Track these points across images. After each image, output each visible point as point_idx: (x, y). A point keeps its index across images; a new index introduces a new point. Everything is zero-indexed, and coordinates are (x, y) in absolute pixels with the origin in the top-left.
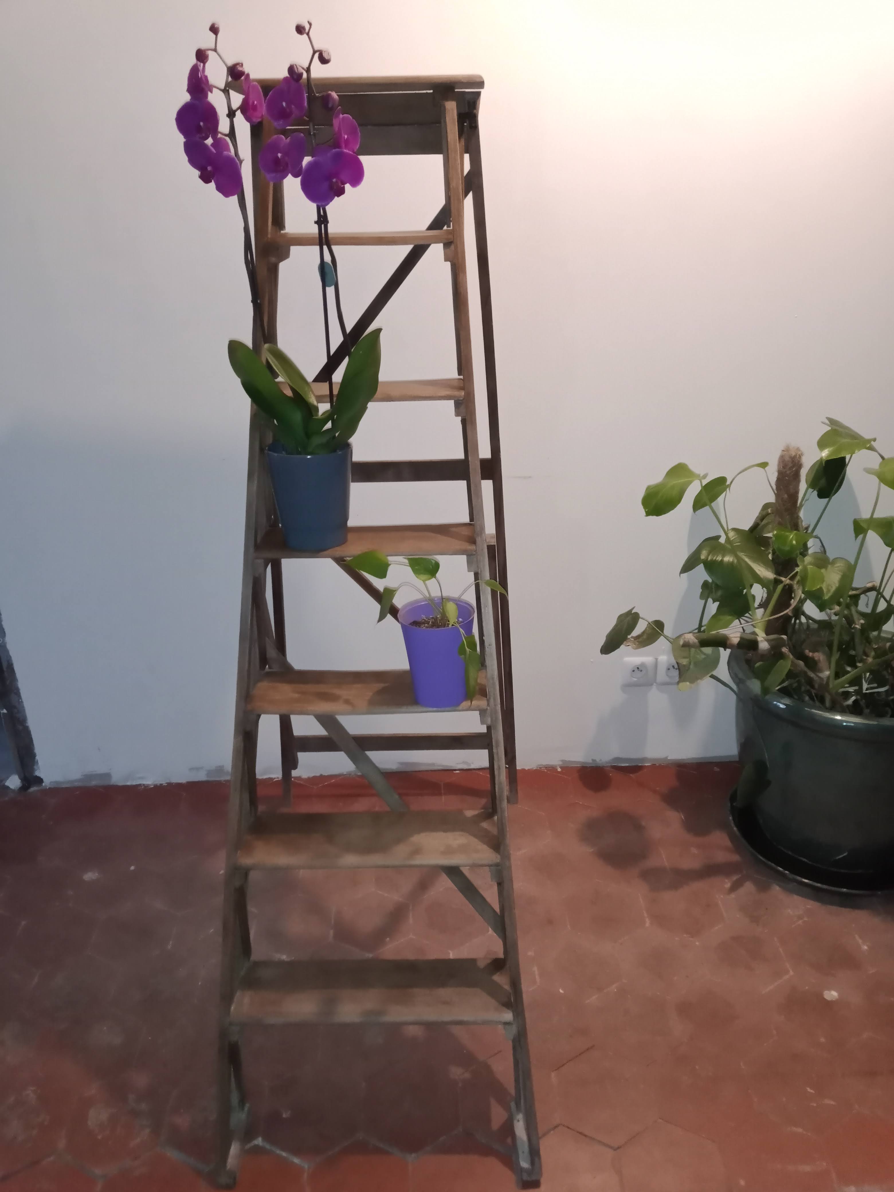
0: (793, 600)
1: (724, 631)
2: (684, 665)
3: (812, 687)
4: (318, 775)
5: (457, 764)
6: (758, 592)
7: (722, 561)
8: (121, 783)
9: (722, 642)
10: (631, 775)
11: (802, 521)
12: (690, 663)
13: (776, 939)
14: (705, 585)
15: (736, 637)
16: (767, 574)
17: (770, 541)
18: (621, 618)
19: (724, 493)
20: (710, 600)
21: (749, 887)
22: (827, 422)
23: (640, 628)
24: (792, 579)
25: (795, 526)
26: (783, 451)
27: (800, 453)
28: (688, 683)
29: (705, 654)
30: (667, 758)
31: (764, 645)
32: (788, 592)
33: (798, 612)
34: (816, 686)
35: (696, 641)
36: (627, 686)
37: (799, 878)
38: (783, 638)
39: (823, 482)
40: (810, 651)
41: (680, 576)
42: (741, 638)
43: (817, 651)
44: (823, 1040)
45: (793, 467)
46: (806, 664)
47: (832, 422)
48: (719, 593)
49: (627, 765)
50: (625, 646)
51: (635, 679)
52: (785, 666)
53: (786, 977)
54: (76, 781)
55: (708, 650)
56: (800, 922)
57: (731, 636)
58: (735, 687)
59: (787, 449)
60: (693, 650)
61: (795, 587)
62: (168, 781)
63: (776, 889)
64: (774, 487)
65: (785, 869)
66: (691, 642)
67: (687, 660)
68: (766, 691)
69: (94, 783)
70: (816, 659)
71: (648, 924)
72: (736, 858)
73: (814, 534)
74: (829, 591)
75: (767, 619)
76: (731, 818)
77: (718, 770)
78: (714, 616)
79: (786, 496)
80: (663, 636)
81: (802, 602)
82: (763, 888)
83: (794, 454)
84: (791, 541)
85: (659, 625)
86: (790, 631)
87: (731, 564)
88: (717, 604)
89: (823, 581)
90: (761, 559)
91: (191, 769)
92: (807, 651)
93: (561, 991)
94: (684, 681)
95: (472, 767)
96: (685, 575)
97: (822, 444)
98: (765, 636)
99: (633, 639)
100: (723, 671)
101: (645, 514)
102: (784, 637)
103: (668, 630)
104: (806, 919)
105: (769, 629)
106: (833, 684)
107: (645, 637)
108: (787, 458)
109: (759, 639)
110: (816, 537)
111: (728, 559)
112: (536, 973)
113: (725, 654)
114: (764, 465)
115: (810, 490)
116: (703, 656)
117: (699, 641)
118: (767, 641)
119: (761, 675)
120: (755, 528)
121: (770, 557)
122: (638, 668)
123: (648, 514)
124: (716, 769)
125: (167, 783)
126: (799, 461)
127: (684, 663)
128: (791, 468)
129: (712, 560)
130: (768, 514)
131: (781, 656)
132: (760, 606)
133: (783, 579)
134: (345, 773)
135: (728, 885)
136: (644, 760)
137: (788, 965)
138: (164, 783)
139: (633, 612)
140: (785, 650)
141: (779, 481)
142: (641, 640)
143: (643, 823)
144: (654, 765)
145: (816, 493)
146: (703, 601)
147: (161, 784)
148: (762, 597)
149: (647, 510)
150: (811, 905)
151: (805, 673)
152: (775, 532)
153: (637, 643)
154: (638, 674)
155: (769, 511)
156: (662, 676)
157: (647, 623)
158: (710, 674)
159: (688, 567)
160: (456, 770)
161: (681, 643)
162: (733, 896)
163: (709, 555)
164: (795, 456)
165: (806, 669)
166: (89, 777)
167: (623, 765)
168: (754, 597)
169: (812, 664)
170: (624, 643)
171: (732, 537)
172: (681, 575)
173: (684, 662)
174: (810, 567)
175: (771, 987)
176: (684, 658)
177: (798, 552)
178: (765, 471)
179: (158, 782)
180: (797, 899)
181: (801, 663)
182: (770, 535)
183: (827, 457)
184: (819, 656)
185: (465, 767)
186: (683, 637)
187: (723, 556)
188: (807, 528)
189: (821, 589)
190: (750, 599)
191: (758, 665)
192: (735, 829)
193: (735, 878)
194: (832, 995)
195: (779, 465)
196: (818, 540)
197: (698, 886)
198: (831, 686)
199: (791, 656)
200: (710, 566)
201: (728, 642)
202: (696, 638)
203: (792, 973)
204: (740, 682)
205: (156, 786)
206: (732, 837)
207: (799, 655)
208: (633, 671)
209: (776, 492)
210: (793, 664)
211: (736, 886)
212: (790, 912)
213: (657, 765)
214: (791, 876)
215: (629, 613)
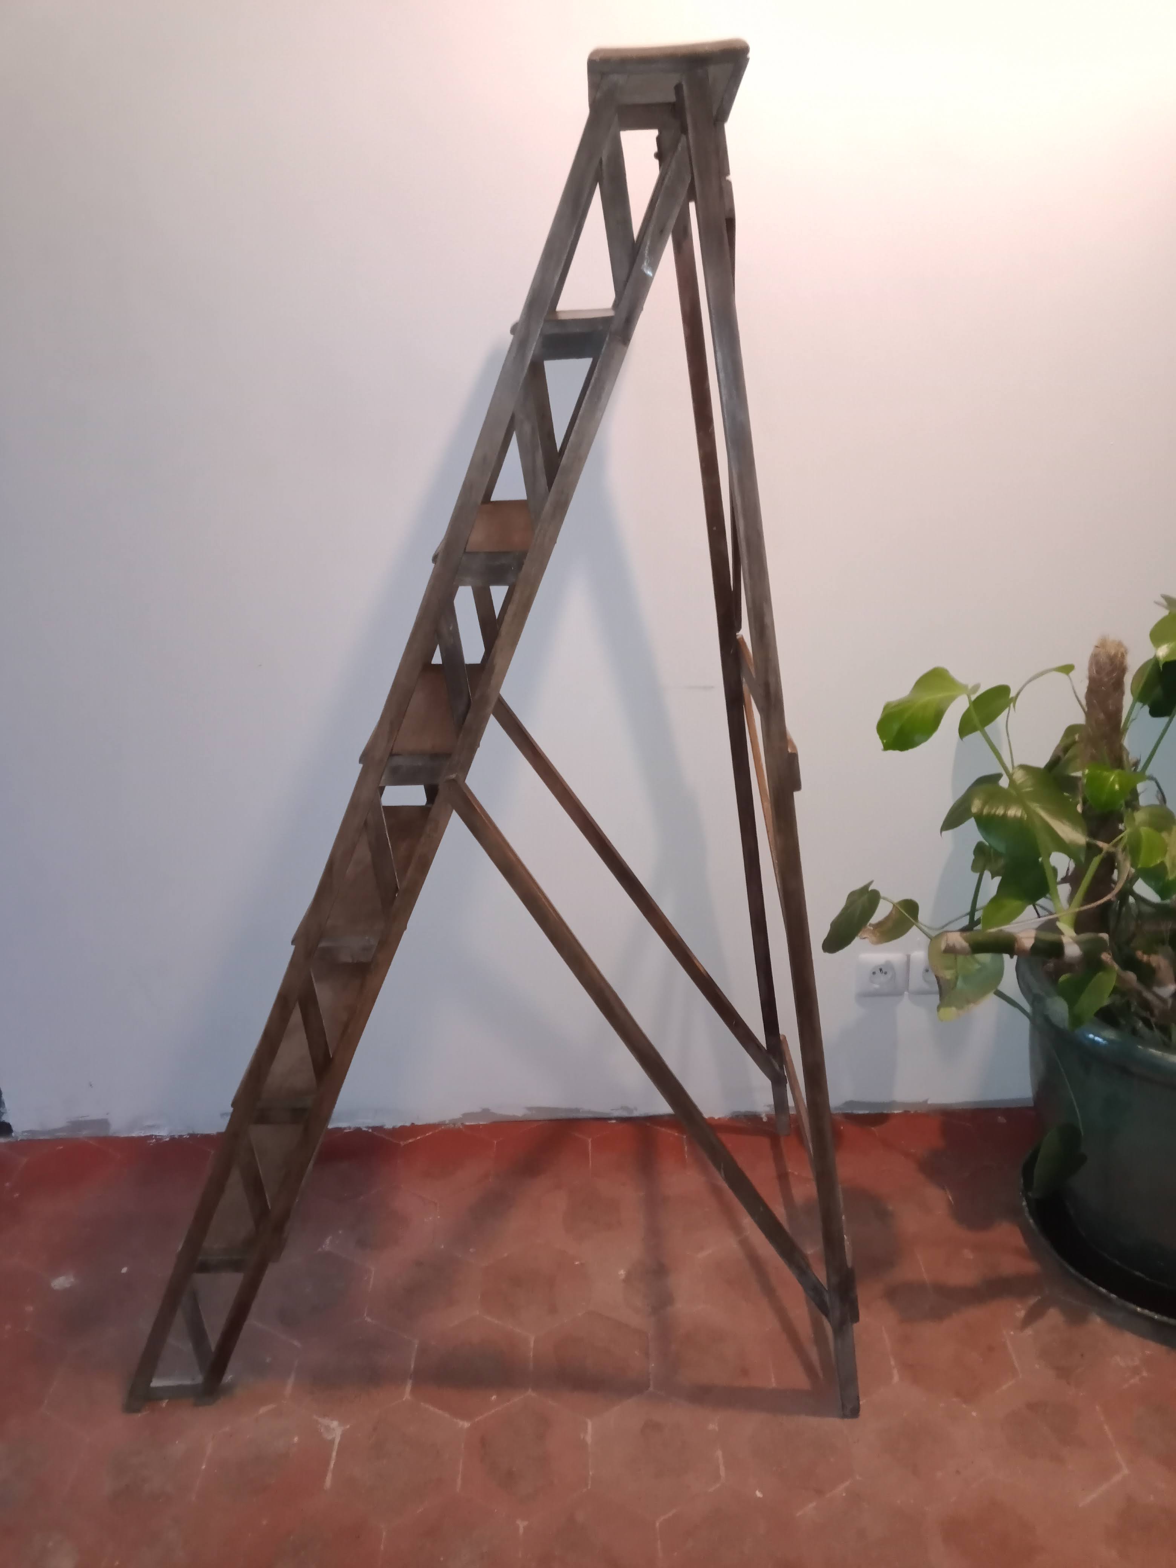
0: (1116, 872)
1: (1009, 928)
2: (947, 981)
3: (1150, 1012)
4: (408, 1124)
5: (612, 1110)
6: (1061, 863)
7: (1004, 815)
8: (124, 1134)
9: (1006, 946)
10: (873, 1128)
11: (1128, 754)
12: (956, 977)
13: (1098, 1408)
14: (980, 850)
15: (1028, 938)
16: (1075, 836)
17: (1080, 784)
18: (853, 897)
19: (1007, 710)
20: (987, 874)
21: (1054, 1316)
22: (1164, 602)
23: (882, 912)
24: (1115, 845)
25: (1117, 760)
26: (1097, 647)
27: (1122, 650)
28: (954, 1009)
29: (978, 962)
30: (926, 1102)
31: (1072, 950)
32: (1110, 863)
33: (1126, 892)
34: (1156, 1012)
35: (965, 944)
36: (865, 996)
37: (1131, 1306)
38: (1102, 939)
39: (1158, 691)
40: (1144, 953)
41: (941, 833)
42: (1036, 939)
43: (1156, 953)
45: (1112, 671)
46: (1140, 979)
47: (1171, 602)
48: (1002, 862)
49: (867, 1112)
50: (861, 938)
51: (877, 986)
52: (1108, 981)
53: (1117, 1478)
54: (56, 1130)
55: (985, 958)
57: (1021, 934)
58: (1027, 1007)
59: (1103, 644)
60: (960, 958)
61: (1120, 856)
62: (191, 1132)
63: (1097, 1321)
64: (1084, 702)
65: (1111, 1291)
66: (958, 946)
67: (952, 972)
68: (1076, 1020)
69: (85, 1133)
70: (1154, 964)
71: (896, 1378)
72: (1031, 1267)
73: (1148, 773)
74: (1174, 866)
75: (1077, 910)
76: (1024, 1203)
77: (1005, 1121)
78: (994, 900)
79: (1102, 716)
80: (917, 927)
81: (1131, 880)
82: (1076, 1318)
83: (1113, 652)
84: (1113, 784)
85: (910, 908)
86: (1112, 924)
87: (1018, 821)
88: (998, 879)
89: (1165, 852)
90: (1064, 812)
91: (223, 1115)
92: (1139, 954)
93: (759, 1494)
94: (949, 1005)
95: (636, 1114)
96: (948, 833)
97: (1158, 635)
98: (1074, 934)
99: (871, 929)
100: (1010, 983)
101: (882, 747)
102: (1105, 936)
103: (924, 915)
104: (1145, 1374)
105: (1081, 924)
107: (889, 926)
108: (1103, 659)
109: (1066, 940)
110: (1151, 778)
111: (1014, 812)
112: (721, 1460)
113: (1009, 963)
114: (1067, 669)
115: (1138, 705)
116: (977, 966)
117: (969, 945)
118: (1078, 943)
119: (1072, 995)
120: (1055, 763)
121: (1079, 809)
122: (881, 970)
123: (887, 747)
124: (1001, 1119)
125: (188, 1134)
126: (1121, 662)
127: (948, 978)
128: (1109, 673)
129: (988, 814)
130: (1074, 743)
131: (1101, 967)
132: (1064, 880)
133: (1101, 844)
134: (447, 1122)
135: (1021, 1314)
136: (892, 1104)
137: (1119, 1456)
138: (185, 1133)
139: (870, 889)
140: (1106, 957)
141: (1092, 692)
142: (883, 930)
143: (890, 1208)
144: (906, 1113)
145: (1147, 709)
146: (977, 875)
147: (181, 1136)
148: (1068, 869)
149: (885, 742)
150: (1153, 1349)
151: (1140, 994)
152: (1087, 770)
153: (879, 934)
154: (882, 978)
155: (1077, 737)
156: (917, 980)
157: (891, 906)
158: (992, 990)
159: (953, 820)
160: (610, 1119)
161: (943, 947)
162: (1029, 1331)
163: (984, 805)
164: (1116, 655)
165: (1140, 987)
166: (77, 1125)
167: (861, 1112)
168: (1055, 871)
169: (1148, 976)
170: (859, 935)
171: (1018, 780)
172: (944, 833)
173: (948, 975)
174: (1144, 830)
175: (1093, 1496)
176: (948, 968)
177: (1123, 802)
178: (1069, 677)
179: (176, 1134)
180: (1130, 1338)
181: (1131, 976)
182: (1078, 774)
183: (1167, 656)
184: (1157, 960)
185: (625, 1114)
186: (945, 938)
187: (1007, 808)
188: (1136, 764)
189: (1163, 864)
190: (1049, 874)
191: (1063, 978)
192: (1031, 1221)
193: (1033, 1301)
195: (1090, 669)
196: (1153, 783)
197: (975, 1314)
199: (1116, 967)
200: (985, 823)
201: (1016, 946)
202: (966, 940)
203: (1125, 1471)
204: (1035, 1000)
205: (173, 1139)
206: (1026, 1233)
207: (1129, 963)
208: (874, 973)
209: (1086, 709)
210: (1119, 978)
211: (1033, 1316)
212: (1118, 1360)
213: (912, 1112)
214: (1121, 1302)
215: (865, 889)
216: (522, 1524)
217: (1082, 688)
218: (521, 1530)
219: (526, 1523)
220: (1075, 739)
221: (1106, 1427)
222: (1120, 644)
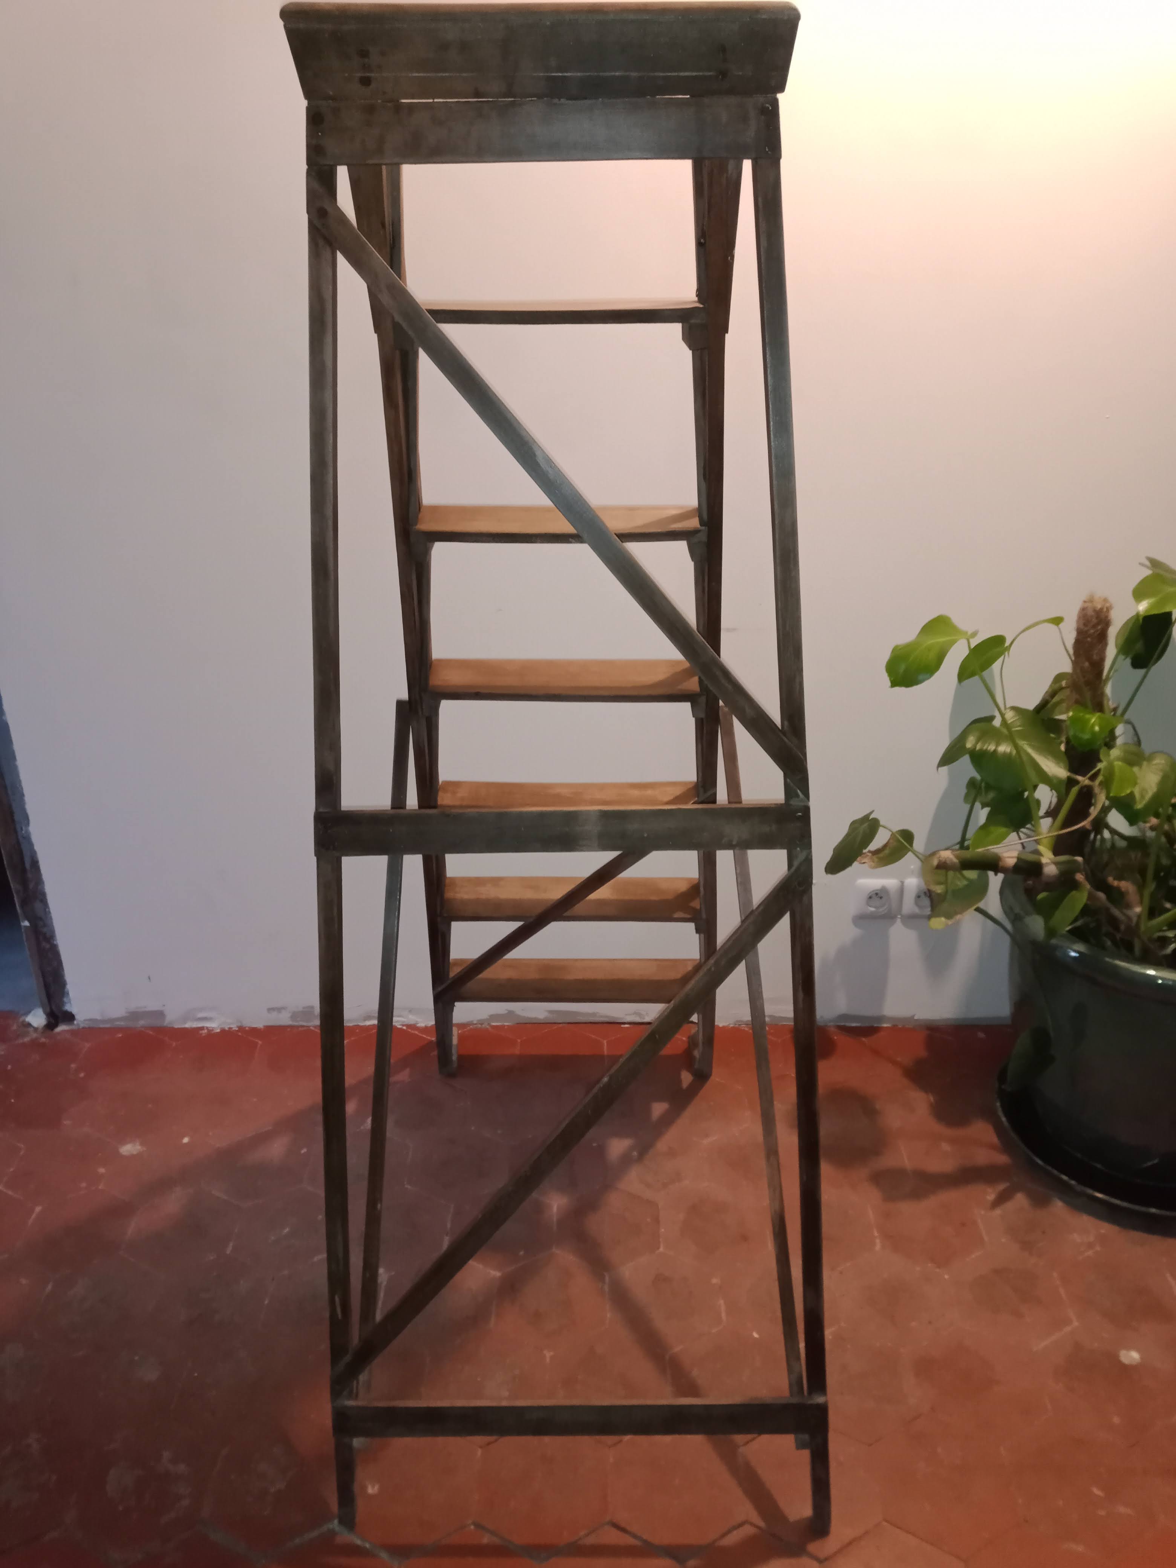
0: (1092, 808)
1: (995, 849)
2: (939, 894)
3: (1117, 929)
5: (626, 1015)
6: (1045, 796)
7: (995, 751)
8: (177, 1026)
9: (992, 864)
10: (864, 1039)
11: (1108, 699)
12: (946, 892)
13: (1055, 1275)
14: (972, 783)
15: (1012, 857)
16: (1057, 770)
17: (1064, 725)
18: (855, 825)
19: (1002, 658)
20: (978, 805)
21: (1020, 1200)
22: (1148, 563)
23: (880, 839)
24: (1093, 778)
25: (1099, 706)
26: (1085, 602)
27: (1108, 605)
28: (943, 919)
29: (967, 879)
30: (913, 1016)
31: (1050, 869)
32: (1086, 797)
33: (1100, 824)
34: (1122, 927)
35: (955, 860)
36: (862, 919)
37: (1090, 1191)
38: (1076, 861)
39: (1139, 646)
40: (1115, 879)
41: (938, 770)
42: (1019, 859)
43: (1125, 879)
44: (1116, 1420)
45: (1098, 624)
46: (1110, 898)
47: (1154, 563)
48: (991, 795)
49: (858, 1025)
50: (860, 863)
51: (873, 909)
52: (1079, 899)
53: (1068, 1329)
54: (118, 1019)
55: (972, 874)
56: (1090, 1253)
57: (1006, 855)
58: (1009, 926)
59: (1091, 600)
60: (951, 874)
61: (1097, 790)
62: (239, 1024)
63: (1058, 1206)
64: (1071, 651)
65: (1072, 1177)
66: (949, 861)
67: (942, 887)
68: (1051, 932)
69: (142, 1023)
70: (1123, 889)
71: (878, 1247)
72: (1002, 1159)
73: (1126, 717)
74: (1142, 797)
75: (1056, 833)
76: (998, 1104)
77: (984, 1035)
78: (983, 827)
79: (1087, 664)
80: (912, 852)
81: (1105, 811)
82: (1040, 1201)
83: (1099, 606)
84: (1093, 726)
85: (908, 836)
86: (1087, 850)
87: (1007, 756)
88: (987, 810)
89: (1135, 784)
90: (1049, 750)
91: (270, 1010)
92: (1110, 879)
93: (756, 1335)
94: (938, 916)
95: (647, 1019)
96: (944, 769)
97: (1139, 593)
98: (1052, 856)
99: (870, 854)
100: (993, 902)
101: (889, 684)
102: (1079, 859)
103: (919, 844)
104: (1098, 1249)
105: (1060, 846)
106: (1146, 926)
107: (887, 851)
108: (1090, 612)
109: (1044, 860)
110: (1128, 722)
111: (1004, 748)
112: (723, 1308)
113: (995, 881)
114: (1057, 621)
115: (1121, 657)
116: (965, 883)
117: (959, 862)
118: (1056, 863)
119: (1047, 910)
120: (1043, 706)
121: (1063, 747)
122: (877, 894)
123: (894, 684)
124: (981, 1035)
125: (238, 1027)
126: (1107, 617)
127: (939, 891)
128: (1094, 626)
129: (981, 750)
130: (1061, 689)
131: (1075, 885)
132: (1048, 814)
133: (1080, 778)
134: (475, 1022)
135: (991, 1197)
136: (881, 1019)
137: (1071, 1312)
138: (234, 1026)
139: (871, 817)
140: (1080, 877)
141: (1079, 643)
142: (881, 855)
143: (878, 1107)
144: (894, 1028)
145: (1128, 661)
146: (967, 807)
147: (230, 1029)
148: (1051, 803)
149: (892, 679)
150: (1106, 1228)
151: (1107, 909)
152: (1071, 714)
153: (876, 860)
154: (877, 902)
155: (1064, 683)
156: (909, 905)
157: (891, 833)
158: (975, 907)
159: (948, 759)
160: (624, 1023)
161: (935, 862)
162: (998, 1212)
163: (977, 743)
164: (1101, 609)
165: (1109, 905)
166: (135, 1015)
167: (854, 1025)
168: (1038, 802)
169: (1117, 897)
170: (858, 859)
171: (1010, 720)
172: (940, 769)
173: (939, 889)
174: (1118, 764)
175: (1046, 1343)
176: (939, 883)
177: (1102, 742)
178: (1059, 629)
179: (226, 1026)
180: (1086, 1221)
181: (1101, 895)
182: (1063, 717)
183: (1146, 611)
184: (1126, 886)
185: (637, 1019)
186: (938, 856)
187: (998, 745)
188: (1115, 710)
189: (1132, 794)
190: (1033, 806)
191: (1041, 896)
192: (1004, 1119)
193: (1002, 1186)
194: (1132, 1356)
195: (1078, 622)
196: (1129, 726)
197: (950, 1196)
198: (1143, 928)
199: (1088, 886)
200: (979, 758)
201: (1001, 864)
202: (957, 857)
203: (1076, 1324)
204: (1016, 919)
205: (223, 1031)
206: (999, 1131)
207: (1100, 884)
208: (870, 897)
209: (1073, 659)
210: (1091, 897)
211: (1002, 1199)
212: (1076, 1237)
213: (900, 1027)
214: (1080, 1188)
215: (866, 818)
216: (548, 1354)
217: (1070, 637)
218: (548, 1360)
219: (552, 1353)
220: (1062, 685)
221: (1062, 1291)
222: (1105, 600)
